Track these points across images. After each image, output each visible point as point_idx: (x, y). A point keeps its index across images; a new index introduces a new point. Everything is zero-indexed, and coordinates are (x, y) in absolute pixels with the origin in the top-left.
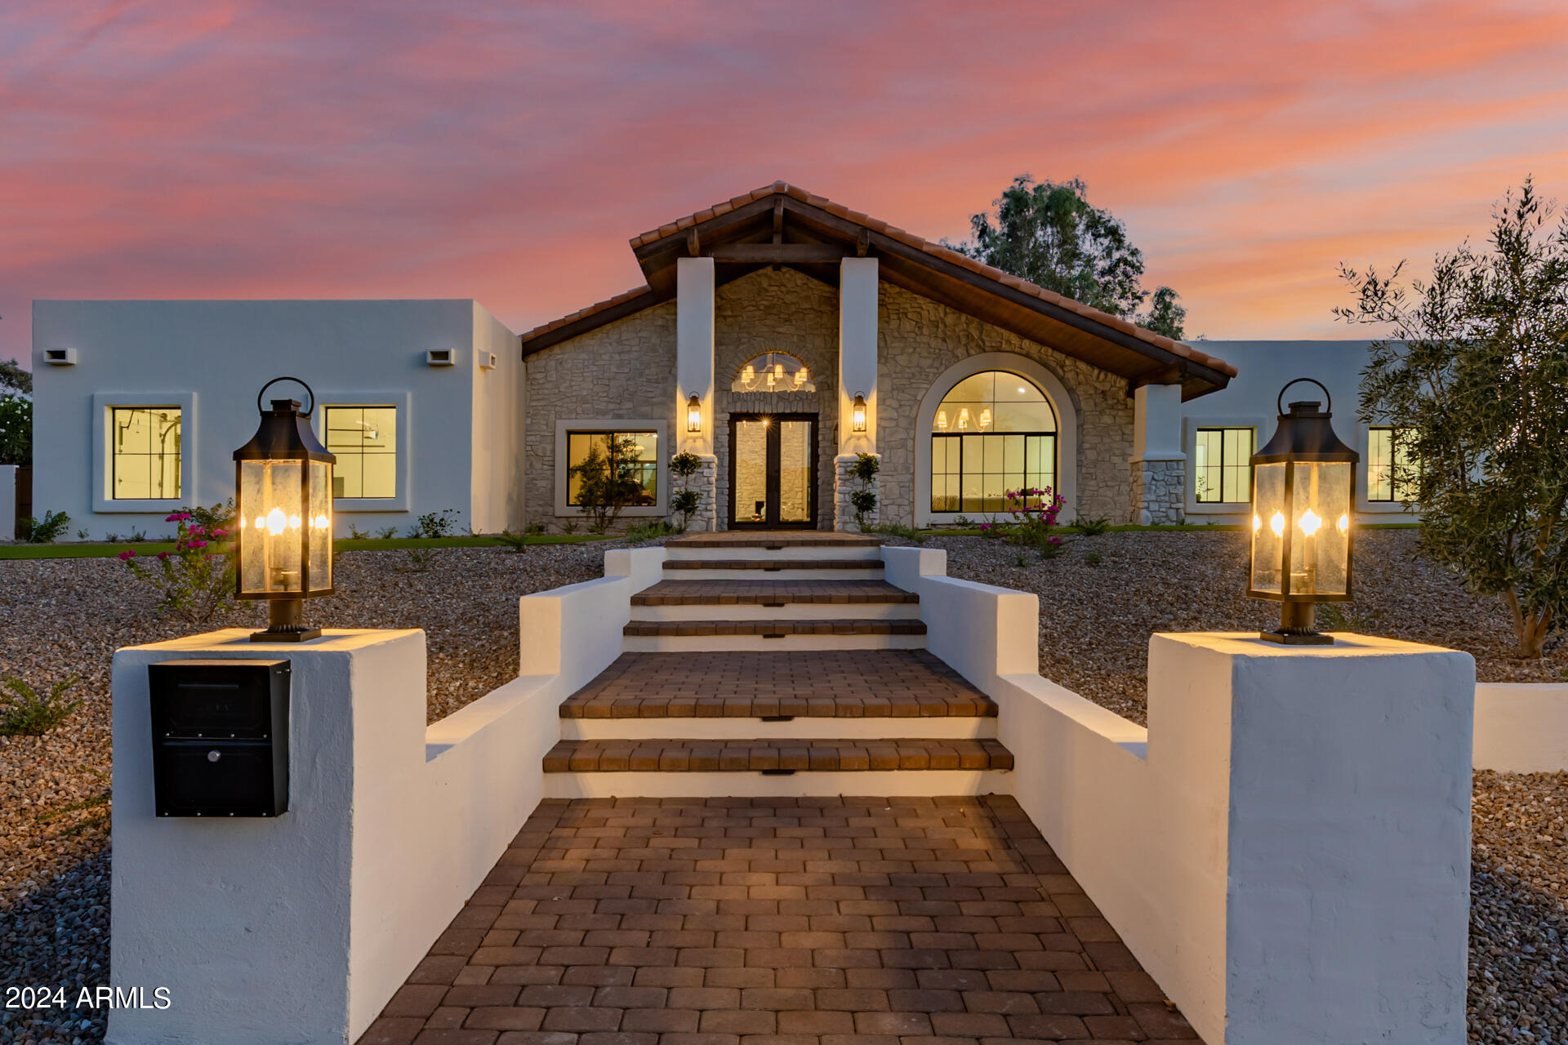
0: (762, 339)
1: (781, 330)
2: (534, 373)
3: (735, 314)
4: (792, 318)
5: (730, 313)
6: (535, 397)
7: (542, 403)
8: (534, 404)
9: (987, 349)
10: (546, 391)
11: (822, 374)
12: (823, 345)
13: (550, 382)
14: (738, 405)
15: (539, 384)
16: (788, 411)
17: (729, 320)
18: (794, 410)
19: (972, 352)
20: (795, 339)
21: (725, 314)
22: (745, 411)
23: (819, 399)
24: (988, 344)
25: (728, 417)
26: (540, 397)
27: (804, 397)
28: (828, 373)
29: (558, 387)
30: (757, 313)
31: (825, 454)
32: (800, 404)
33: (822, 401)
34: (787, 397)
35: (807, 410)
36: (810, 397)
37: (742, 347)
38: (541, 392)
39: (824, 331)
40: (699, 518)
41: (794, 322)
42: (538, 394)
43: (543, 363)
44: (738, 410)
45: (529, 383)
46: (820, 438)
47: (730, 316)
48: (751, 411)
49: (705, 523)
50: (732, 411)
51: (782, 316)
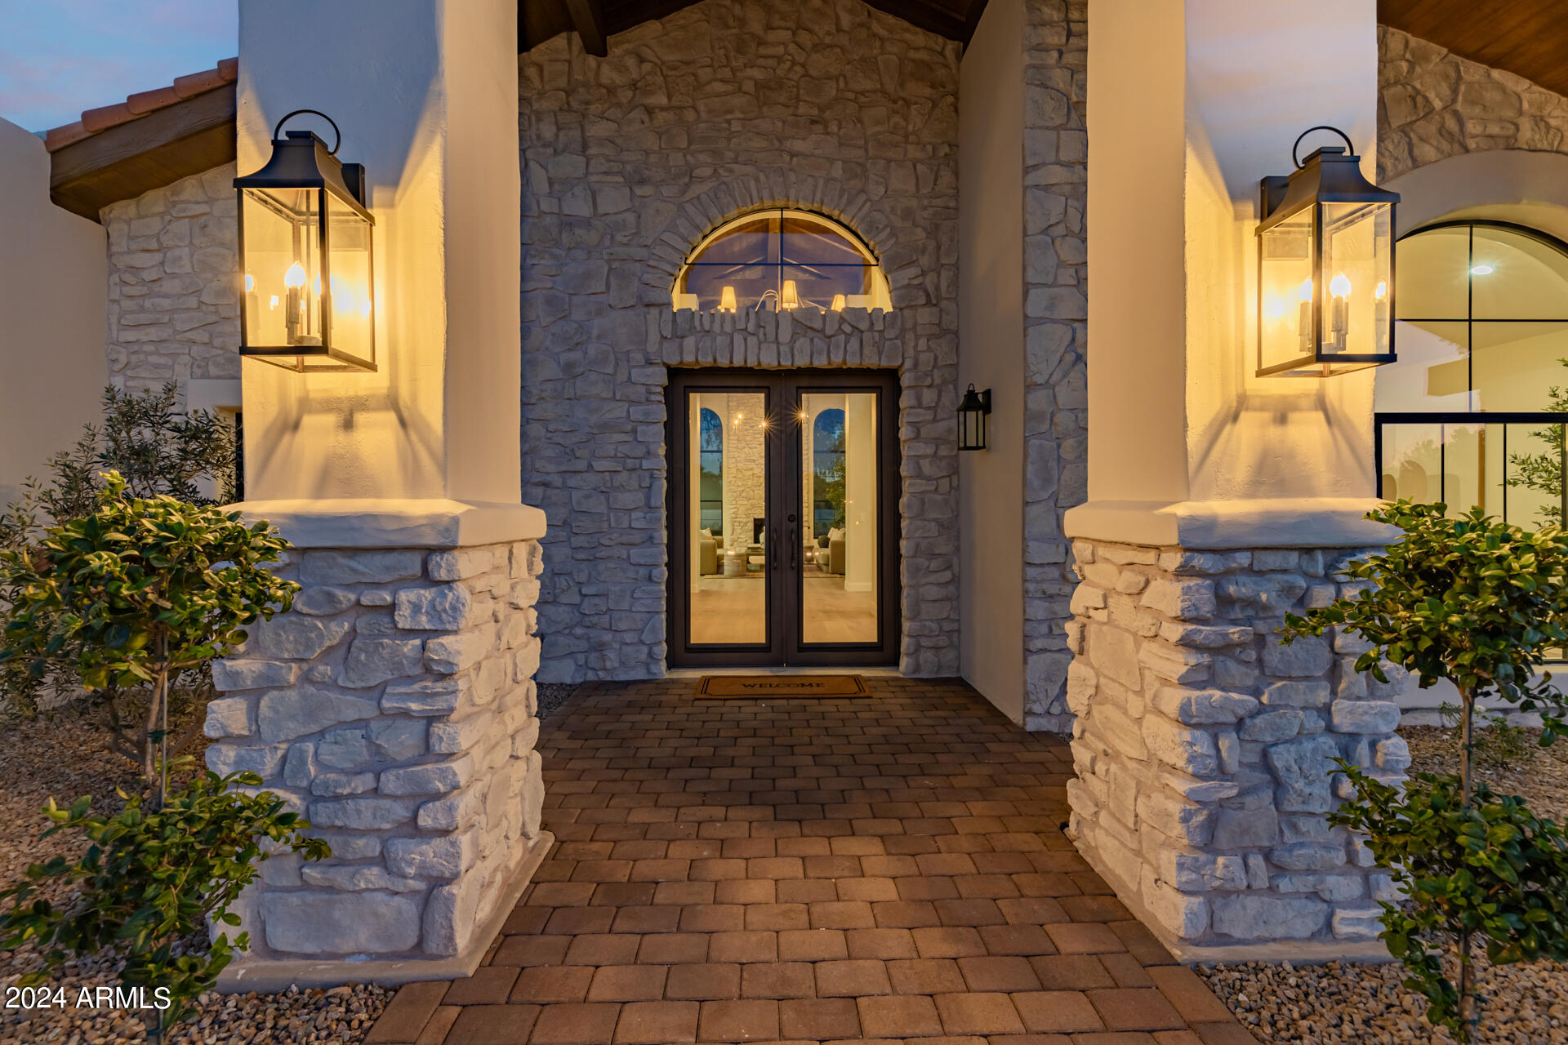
0: (749, 169)
1: (798, 145)
2: (129, 252)
3: (675, 102)
4: (828, 114)
5: (664, 101)
6: (130, 319)
7: (153, 334)
8: (131, 336)
9: (1472, 144)
10: (166, 303)
11: (910, 264)
12: (912, 188)
13: (174, 275)
14: (689, 342)
15: (143, 282)
16: (821, 362)
17: (661, 117)
18: (837, 360)
19: (1427, 152)
20: (838, 170)
21: (651, 101)
22: (706, 361)
23: (903, 330)
24: (1472, 127)
25: (661, 378)
26: (143, 318)
27: (864, 326)
28: (925, 261)
29: (197, 292)
30: (737, 101)
31: (919, 474)
32: (854, 344)
33: (910, 336)
34: (818, 325)
35: (871, 361)
36: (879, 326)
37: (697, 190)
38: (148, 304)
39: (914, 152)
40: (373, 876)
41: (834, 128)
42: (142, 309)
43: (155, 224)
44: (689, 358)
45: (115, 278)
46: (904, 433)
47: (662, 109)
48: (723, 362)
49: (409, 908)
50: (674, 361)
51: (802, 109)
